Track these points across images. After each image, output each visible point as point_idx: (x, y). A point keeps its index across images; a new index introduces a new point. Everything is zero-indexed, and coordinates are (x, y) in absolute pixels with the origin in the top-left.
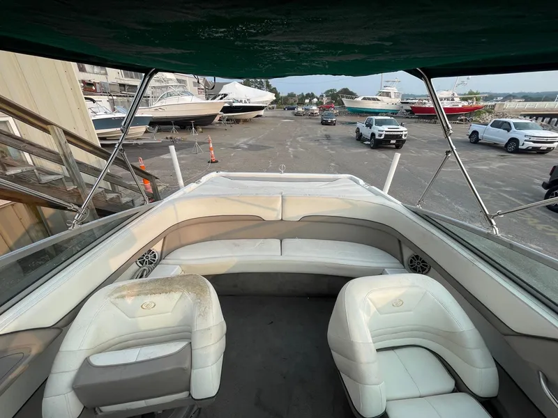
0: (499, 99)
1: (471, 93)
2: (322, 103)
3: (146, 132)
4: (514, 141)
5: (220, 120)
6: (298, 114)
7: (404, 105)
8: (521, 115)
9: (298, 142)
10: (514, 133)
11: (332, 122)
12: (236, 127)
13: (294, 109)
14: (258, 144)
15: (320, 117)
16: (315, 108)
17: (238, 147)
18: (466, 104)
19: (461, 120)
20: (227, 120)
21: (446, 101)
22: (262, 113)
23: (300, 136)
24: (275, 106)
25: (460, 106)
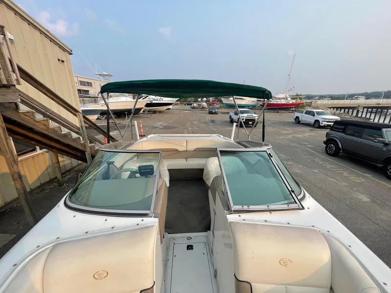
0: (316, 98)
1: (297, 95)
2: (209, 101)
3: (97, 119)
4: (317, 121)
5: (143, 112)
6: (194, 108)
7: (258, 102)
8: (328, 108)
9: (194, 124)
10: (317, 117)
11: (215, 112)
12: (154, 115)
13: (191, 104)
14: (169, 125)
15: (208, 109)
16: (204, 104)
17: (156, 128)
18: (294, 101)
19: (293, 111)
20: (148, 112)
21: (283, 100)
22: (171, 107)
23: (195, 121)
24: (179, 102)
25: (291, 102)
